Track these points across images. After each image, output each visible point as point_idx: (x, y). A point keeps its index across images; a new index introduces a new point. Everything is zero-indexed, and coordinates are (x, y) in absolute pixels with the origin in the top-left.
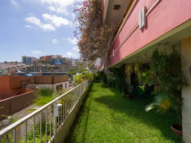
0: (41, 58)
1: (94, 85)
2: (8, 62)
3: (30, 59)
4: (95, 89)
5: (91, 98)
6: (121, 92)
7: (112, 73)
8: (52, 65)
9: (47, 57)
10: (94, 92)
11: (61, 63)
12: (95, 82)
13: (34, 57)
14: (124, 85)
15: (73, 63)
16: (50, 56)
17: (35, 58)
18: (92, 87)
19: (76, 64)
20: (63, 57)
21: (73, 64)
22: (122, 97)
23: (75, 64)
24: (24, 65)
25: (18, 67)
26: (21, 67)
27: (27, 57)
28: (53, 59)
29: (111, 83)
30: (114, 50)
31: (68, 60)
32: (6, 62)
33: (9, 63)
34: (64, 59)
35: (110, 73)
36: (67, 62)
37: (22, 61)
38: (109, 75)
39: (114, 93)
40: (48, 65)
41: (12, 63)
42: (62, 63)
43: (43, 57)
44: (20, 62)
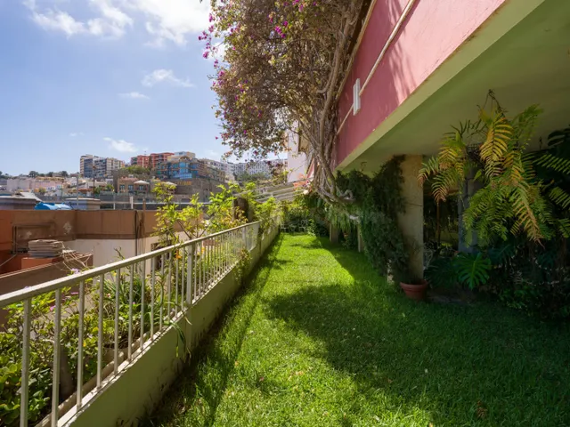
0: (134, 161)
1: (284, 243)
2: (40, 173)
3: (104, 162)
4: (284, 258)
5: (258, 296)
6: (383, 274)
7: (348, 195)
8: (165, 180)
9: (150, 157)
10: (278, 268)
11: (191, 175)
12: (287, 231)
13: (115, 158)
14: (399, 245)
15: (227, 176)
16: (162, 156)
17: (116, 161)
18: (276, 248)
19: (236, 179)
20: (199, 157)
21: (228, 179)
22: (388, 293)
23: (233, 178)
24: (84, 181)
25: (69, 187)
26: (75, 186)
27: (95, 159)
28: (169, 164)
29: (341, 236)
30: (358, 81)
31: (214, 167)
32: (33, 174)
33: (42, 175)
34: (202, 163)
35: (340, 193)
36: (211, 171)
37: (79, 171)
38: (334, 203)
39: (352, 273)
40: (153, 180)
41: (50, 175)
42: (195, 175)
43: (141, 157)
44: (75, 172)
